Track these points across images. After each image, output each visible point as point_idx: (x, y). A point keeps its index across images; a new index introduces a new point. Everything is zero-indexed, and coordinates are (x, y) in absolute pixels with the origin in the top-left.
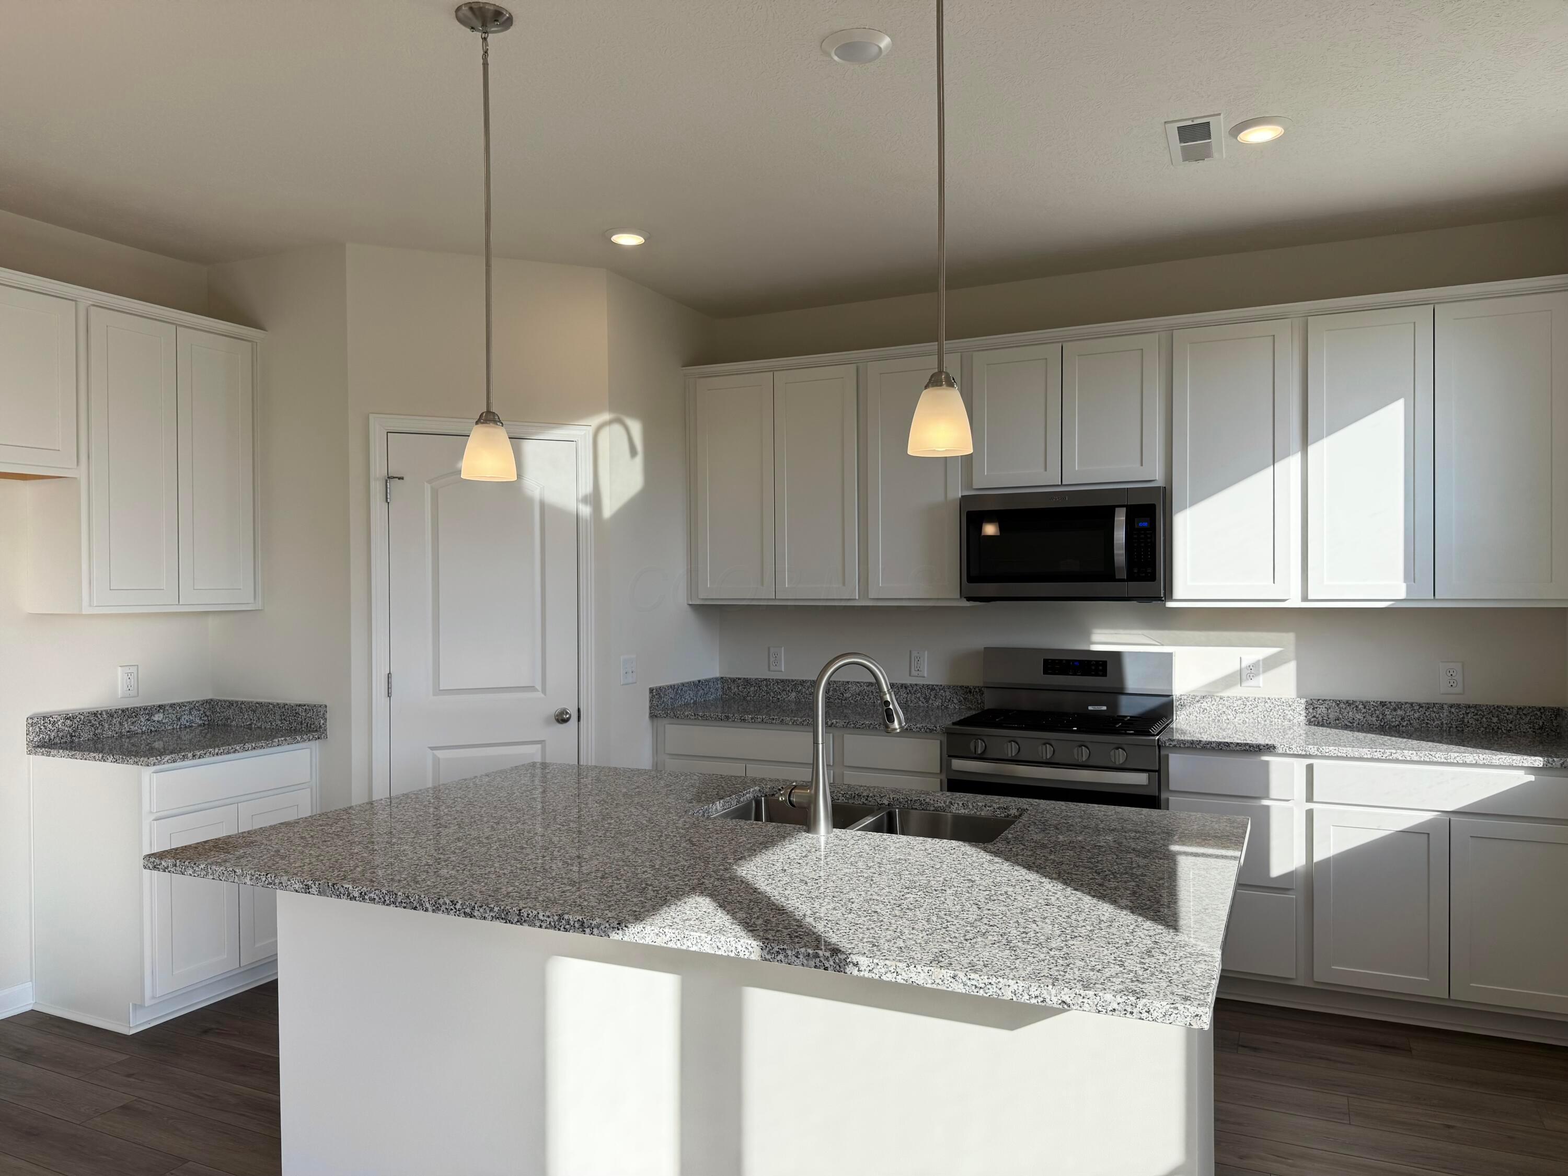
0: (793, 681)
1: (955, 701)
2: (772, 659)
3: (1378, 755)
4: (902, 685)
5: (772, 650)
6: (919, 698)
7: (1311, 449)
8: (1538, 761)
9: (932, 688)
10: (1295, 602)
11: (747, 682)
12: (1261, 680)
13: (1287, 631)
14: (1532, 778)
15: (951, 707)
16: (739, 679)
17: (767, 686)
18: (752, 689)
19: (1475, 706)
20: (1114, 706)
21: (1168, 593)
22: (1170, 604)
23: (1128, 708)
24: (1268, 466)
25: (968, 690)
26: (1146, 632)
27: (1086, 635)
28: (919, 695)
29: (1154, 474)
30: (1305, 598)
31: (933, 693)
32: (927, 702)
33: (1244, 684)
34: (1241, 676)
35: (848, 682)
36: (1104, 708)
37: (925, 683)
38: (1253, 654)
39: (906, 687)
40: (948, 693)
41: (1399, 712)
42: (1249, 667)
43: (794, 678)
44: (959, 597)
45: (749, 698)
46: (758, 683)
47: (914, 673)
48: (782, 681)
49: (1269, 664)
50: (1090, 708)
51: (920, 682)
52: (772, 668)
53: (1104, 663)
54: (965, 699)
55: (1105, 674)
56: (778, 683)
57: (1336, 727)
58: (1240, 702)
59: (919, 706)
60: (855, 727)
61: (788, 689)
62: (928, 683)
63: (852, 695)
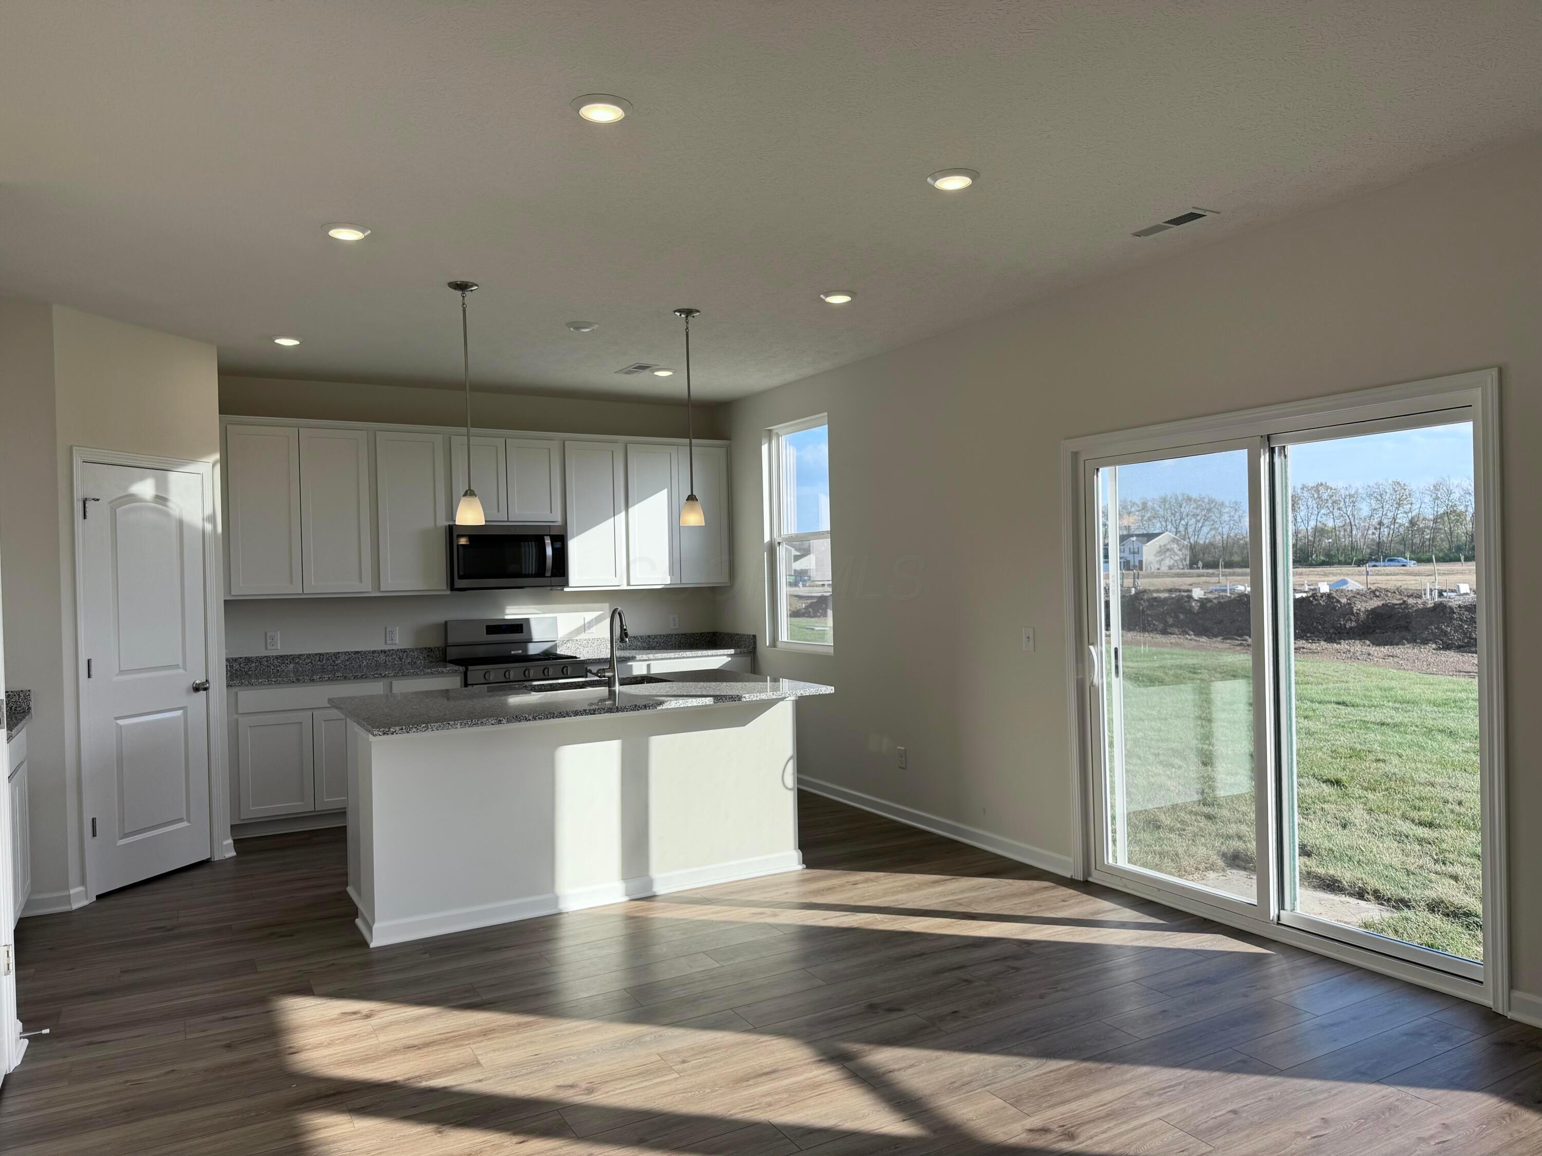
0: (291, 656)
1: (421, 658)
2: (269, 641)
3: (677, 656)
4: (382, 651)
5: (269, 634)
6: (395, 659)
7: (630, 510)
8: (732, 651)
9: (404, 651)
10: (625, 587)
11: (248, 660)
12: (593, 629)
13: (605, 603)
14: (730, 659)
15: (419, 662)
16: (240, 658)
17: (267, 661)
18: (254, 665)
19: (685, 634)
20: (526, 649)
21: (566, 584)
22: (566, 589)
23: (533, 649)
24: (611, 517)
25: (430, 650)
26: (536, 606)
27: (503, 610)
28: (395, 656)
29: (557, 518)
30: (629, 584)
31: (405, 654)
32: (401, 661)
33: (586, 632)
34: (585, 628)
35: (339, 653)
36: (520, 652)
37: (399, 648)
38: (590, 616)
39: (385, 652)
40: (416, 653)
41: (656, 640)
42: (589, 623)
43: (292, 654)
44: (445, 588)
45: (250, 672)
46: (259, 660)
47: (389, 642)
48: (281, 656)
49: (598, 620)
50: (512, 652)
51: (396, 648)
52: (269, 647)
53: (521, 626)
54: (428, 656)
55: (522, 632)
56: (277, 658)
57: (630, 649)
58: (586, 642)
59: (395, 664)
60: (403, 675)
61: (287, 662)
62: (401, 648)
63: (343, 661)
